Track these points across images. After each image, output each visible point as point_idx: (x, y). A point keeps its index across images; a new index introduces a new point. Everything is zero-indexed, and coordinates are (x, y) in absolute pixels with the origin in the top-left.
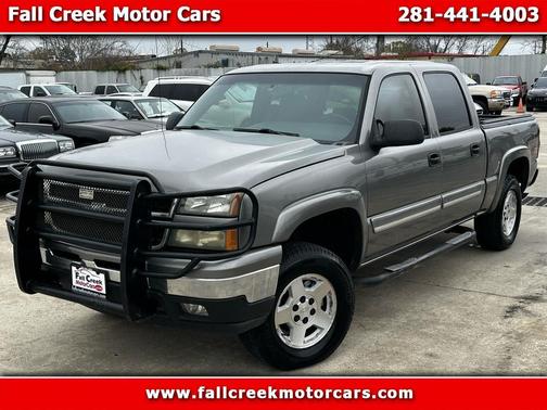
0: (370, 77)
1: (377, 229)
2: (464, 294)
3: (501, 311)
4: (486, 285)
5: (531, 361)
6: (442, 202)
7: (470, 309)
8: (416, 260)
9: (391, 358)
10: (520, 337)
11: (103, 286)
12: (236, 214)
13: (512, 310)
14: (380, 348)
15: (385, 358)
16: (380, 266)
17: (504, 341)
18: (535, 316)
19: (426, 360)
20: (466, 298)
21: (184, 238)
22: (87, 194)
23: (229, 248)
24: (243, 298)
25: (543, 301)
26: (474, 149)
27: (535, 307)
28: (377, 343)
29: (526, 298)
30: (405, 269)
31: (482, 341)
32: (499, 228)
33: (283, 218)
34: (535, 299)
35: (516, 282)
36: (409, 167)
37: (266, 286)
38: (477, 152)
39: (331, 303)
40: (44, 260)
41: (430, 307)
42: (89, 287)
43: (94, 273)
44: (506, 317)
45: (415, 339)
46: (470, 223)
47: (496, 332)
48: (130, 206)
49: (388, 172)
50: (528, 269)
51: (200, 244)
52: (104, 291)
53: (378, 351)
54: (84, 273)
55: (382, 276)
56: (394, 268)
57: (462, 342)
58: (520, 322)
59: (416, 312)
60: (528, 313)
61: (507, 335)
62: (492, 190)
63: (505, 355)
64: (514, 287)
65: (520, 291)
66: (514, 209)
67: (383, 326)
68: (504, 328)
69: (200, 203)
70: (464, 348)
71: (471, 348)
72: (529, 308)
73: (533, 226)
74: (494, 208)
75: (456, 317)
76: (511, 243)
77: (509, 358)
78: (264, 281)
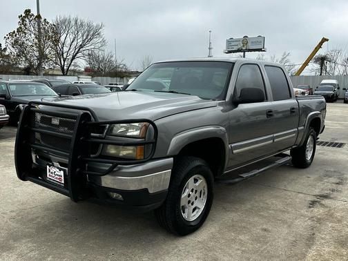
0: (234, 63)
1: (235, 151)
2: (285, 192)
3: (307, 204)
4: (297, 187)
5: (328, 237)
6: (273, 138)
7: (289, 201)
8: (258, 171)
9: (241, 231)
10: (319, 220)
11: (63, 178)
12: (144, 136)
13: (313, 203)
14: (234, 223)
15: (237, 230)
16: (236, 174)
17: (309, 222)
18: (327, 207)
19: (262, 233)
20: (286, 195)
21: (112, 151)
22: (56, 121)
23: (139, 158)
24: (146, 190)
25: (331, 198)
26: (292, 110)
27: (326, 202)
28: (232, 220)
29: (321, 196)
30: (251, 176)
31: (297, 222)
32: (304, 156)
33: (175, 141)
34: (326, 197)
35: (314, 186)
36: (253, 119)
37: (162, 183)
38: (294, 112)
39: (204, 193)
40: (34, 161)
41: (264, 199)
42: (56, 178)
43: (58, 170)
44: (310, 207)
45: (256, 219)
46: (288, 152)
47: (305, 216)
48: (76, 129)
49: (243, 121)
50: (320, 179)
51: (121, 155)
52: (63, 182)
53: (233, 226)
54: (53, 170)
55: (237, 180)
56: (245, 175)
57: (284, 222)
58: (318, 211)
59: (256, 202)
60: (322, 205)
61: (311, 218)
62: (301, 135)
63: (311, 232)
64: (313, 189)
65: (317, 192)
66: (312, 146)
67: (237, 209)
68: (309, 214)
69: (123, 129)
70: (285, 226)
71: (289, 226)
72: (323, 202)
73: (321, 156)
74: (302, 144)
75: (280, 206)
76: (310, 164)
77: (314, 234)
78: (161, 180)
